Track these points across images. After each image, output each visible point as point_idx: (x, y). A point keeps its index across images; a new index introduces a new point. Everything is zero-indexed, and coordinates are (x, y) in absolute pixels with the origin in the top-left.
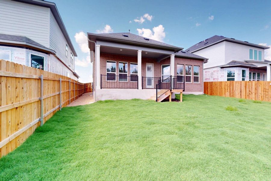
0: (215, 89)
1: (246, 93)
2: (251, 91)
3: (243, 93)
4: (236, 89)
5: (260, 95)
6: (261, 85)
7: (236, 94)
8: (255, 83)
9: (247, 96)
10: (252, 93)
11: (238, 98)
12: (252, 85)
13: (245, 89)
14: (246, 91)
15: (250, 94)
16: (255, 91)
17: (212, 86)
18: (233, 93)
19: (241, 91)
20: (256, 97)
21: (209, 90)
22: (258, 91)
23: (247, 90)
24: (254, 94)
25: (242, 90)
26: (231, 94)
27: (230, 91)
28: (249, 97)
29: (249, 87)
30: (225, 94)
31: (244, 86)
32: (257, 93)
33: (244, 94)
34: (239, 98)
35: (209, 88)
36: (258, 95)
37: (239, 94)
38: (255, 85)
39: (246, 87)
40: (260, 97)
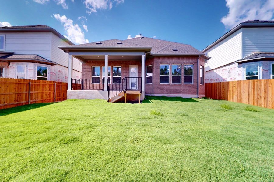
0: (223, 91)
1: (254, 97)
2: (259, 94)
3: (251, 98)
4: (243, 91)
5: (270, 99)
6: (271, 85)
7: (244, 98)
8: (264, 83)
9: (255, 101)
10: (261, 97)
11: (245, 103)
12: (261, 85)
13: (252, 92)
14: (254, 94)
15: (258, 98)
16: (264, 94)
17: (220, 87)
18: (240, 97)
19: (248, 95)
20: (265, 102)
21: (218, 92)
22: (267, 95)
23: (256, 92)
24: (263, 98)
25: (250, 94)
26: (239, 98)
27: (238, 95)
28: (257, 103)
29: (257, 87)
30: (232, 98)
31: (252, 86)
32: (267, 97)
33: (253, 99)
34: (247, 103)
35: (218, 90)
36: (268, 101)
37: (247, 99)
38: (264, 86)
39: (254, 89)
40: (271, 103)
